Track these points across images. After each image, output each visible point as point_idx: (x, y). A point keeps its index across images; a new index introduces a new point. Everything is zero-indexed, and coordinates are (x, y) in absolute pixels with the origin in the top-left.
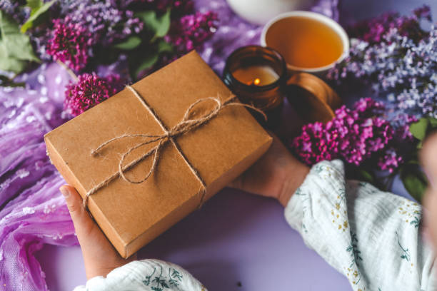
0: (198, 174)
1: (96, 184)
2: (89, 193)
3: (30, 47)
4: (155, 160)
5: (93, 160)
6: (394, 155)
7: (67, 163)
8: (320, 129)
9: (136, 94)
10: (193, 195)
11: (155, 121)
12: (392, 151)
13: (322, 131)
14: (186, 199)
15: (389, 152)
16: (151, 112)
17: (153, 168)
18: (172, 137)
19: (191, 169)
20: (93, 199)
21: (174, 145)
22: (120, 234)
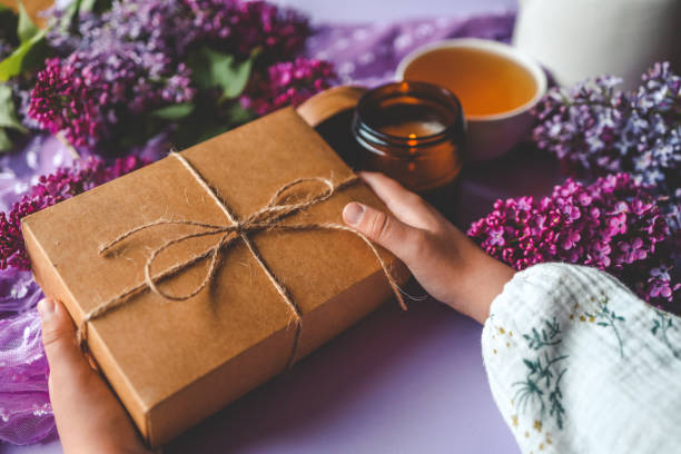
0: (289, 293)
1: (104, 300)
2: (88, 316)
3: (11, 106)
4: (212, 267)
5: (103, 262)
6: (666, 277)
7: (55, 266)
8: (527, 208)
9: (186, 164)
10: (277, 329)
11: (217, 206)
12: (663, 271)
13: (531, 211)
14: (264, 335)
15: (656, 273)
16: (210, 192)
17: (207, 279)
18: (245, 230)
19: (275, 284)
20: (95, 326)
21: (248, 244)
22: (138, 388)
